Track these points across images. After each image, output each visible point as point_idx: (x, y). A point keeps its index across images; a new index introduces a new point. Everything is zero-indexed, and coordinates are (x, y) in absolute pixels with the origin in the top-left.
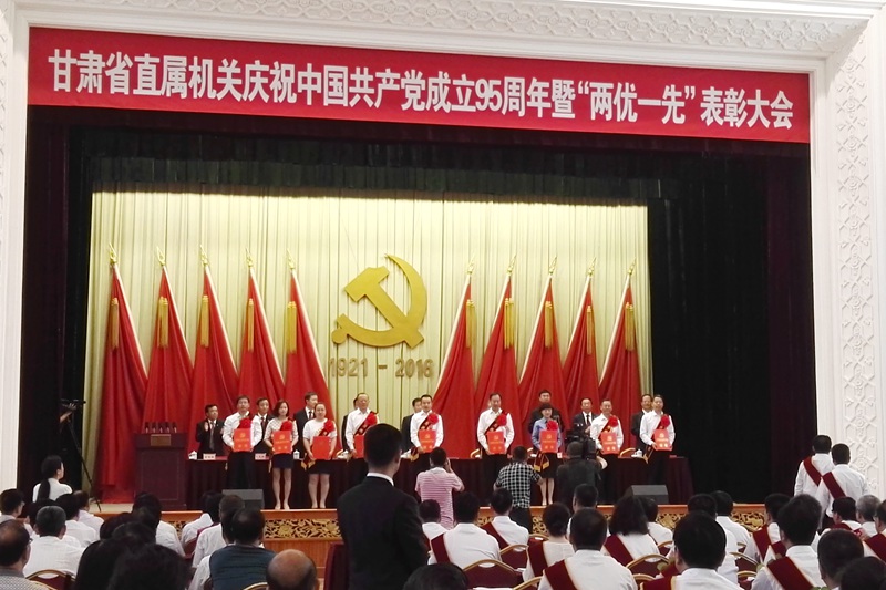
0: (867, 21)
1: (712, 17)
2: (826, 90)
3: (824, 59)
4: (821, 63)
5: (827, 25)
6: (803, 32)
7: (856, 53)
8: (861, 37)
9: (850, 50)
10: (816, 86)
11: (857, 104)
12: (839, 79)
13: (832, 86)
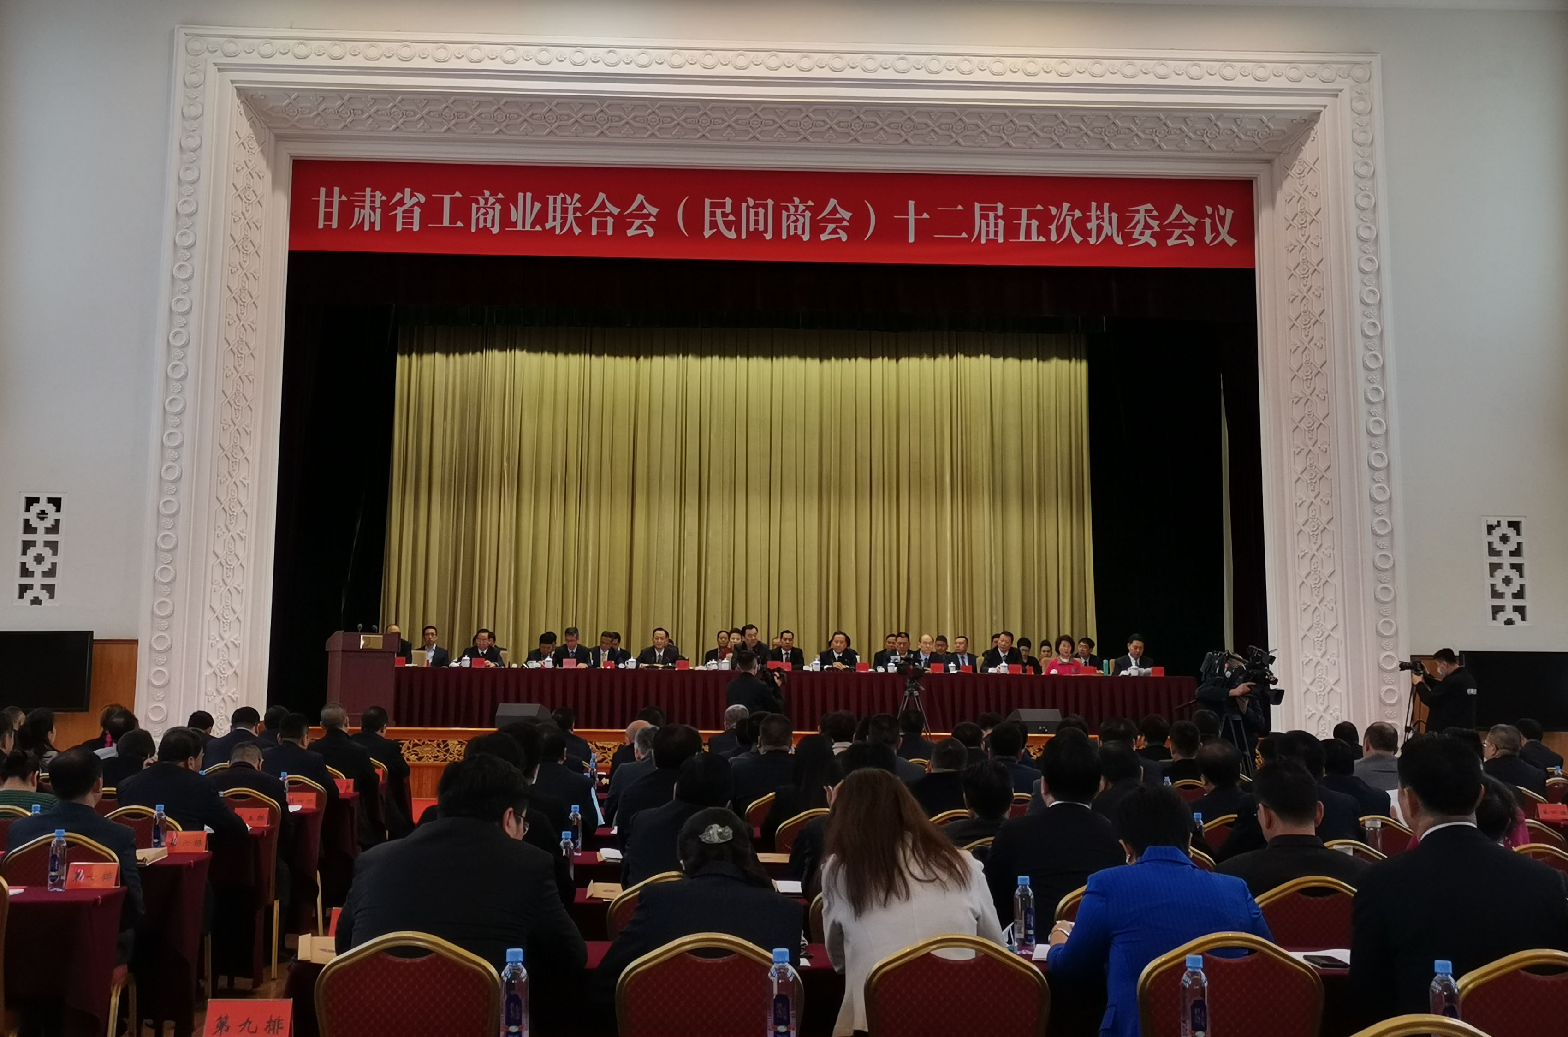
0: (1319, 113)
1: (1110, 115)
2: (1273, 201)
3: (1269, 162)
4: (1265, 167)
5: (1265, 119)
6: (1236, 130)
7: (1308, 152)
8: (1313, 133)
9: (1299, 150)
10: (1261, 191)
11: (1309, 219)
12: (1288, 187)
13: (1280, 197)
